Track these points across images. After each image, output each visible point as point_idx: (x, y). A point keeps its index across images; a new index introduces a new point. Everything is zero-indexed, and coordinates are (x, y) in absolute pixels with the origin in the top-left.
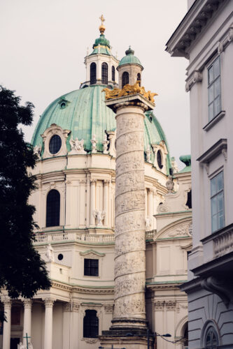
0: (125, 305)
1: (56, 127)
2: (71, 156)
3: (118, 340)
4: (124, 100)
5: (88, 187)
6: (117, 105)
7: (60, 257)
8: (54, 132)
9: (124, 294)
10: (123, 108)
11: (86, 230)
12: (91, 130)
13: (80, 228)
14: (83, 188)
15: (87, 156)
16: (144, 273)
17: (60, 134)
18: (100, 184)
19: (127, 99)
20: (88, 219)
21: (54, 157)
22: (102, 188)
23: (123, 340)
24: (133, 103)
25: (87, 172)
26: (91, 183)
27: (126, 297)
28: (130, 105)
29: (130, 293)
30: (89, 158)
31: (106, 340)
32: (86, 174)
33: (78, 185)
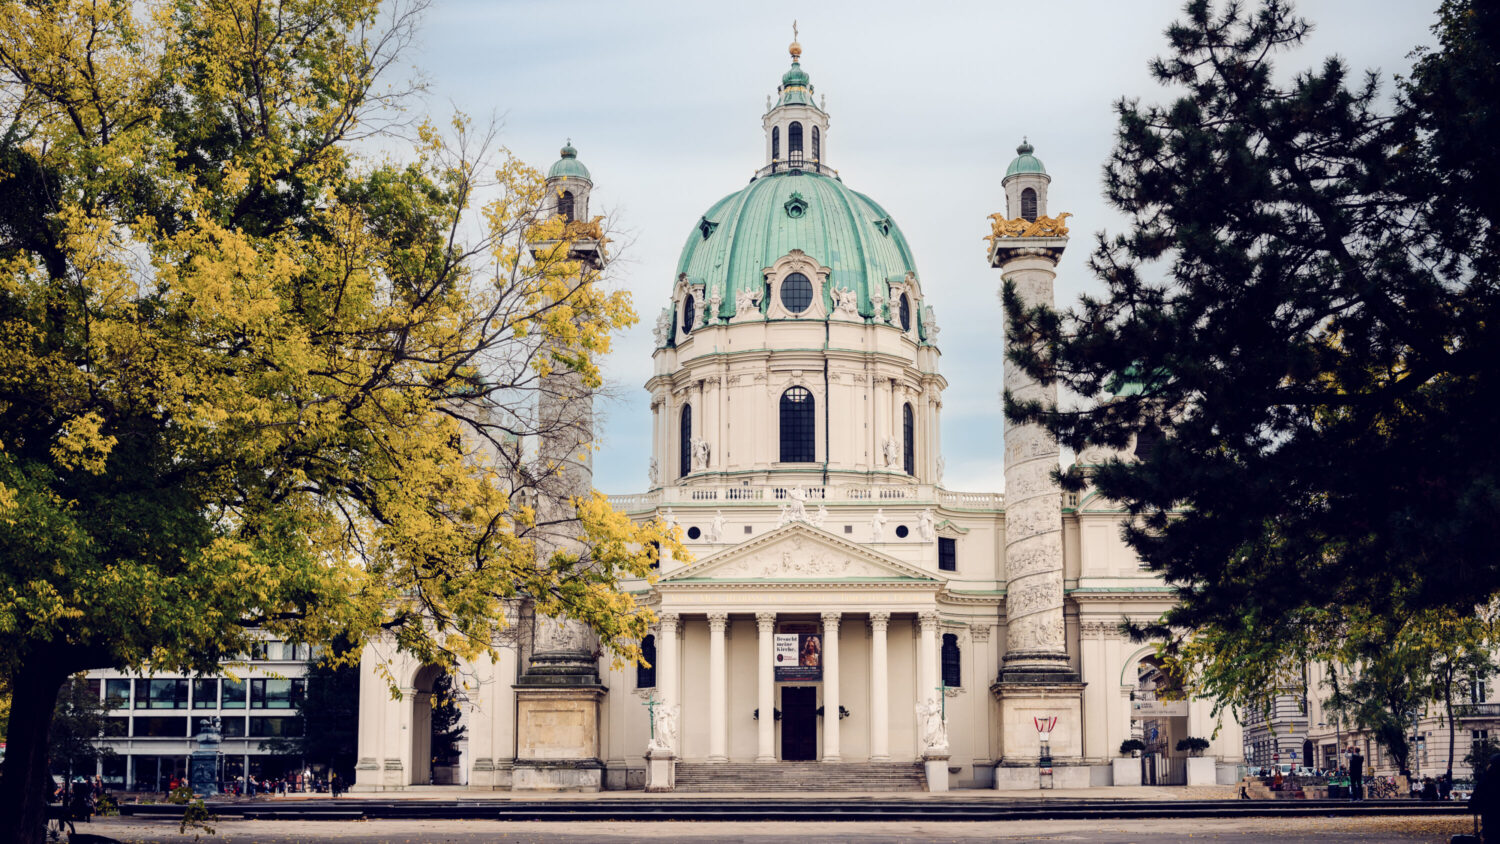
0: (1042, 628)
1: (802, 258)
2: (838, 322)
3: (1039, 691)
4: (1038, 244)
5: (870, 389)
6: (1021, 251)
7: (902, 531)
8: (797, 267)
9: (1041, 608)
10: (1033, 258)
11: (870, 475)
12: (864, 273)
13: (859, 469)
14: (860, 391)
15: (865, 326)
16: (1061, 573)
17: (808, 271)
18: (888, 386)
19: (1043, 244)
20: (871, 453)
21: (797, 320)
22: (890, 393)
23: (1050, 691)
24: (1050, 253)
25: (868, 359)
26: (875, 381)
27: (1044, 614)
28: (1045, 255)
29: (1051, 607)
30: (869, 330)
31: (1015, 691)
32: (866, 363)
33: (851, 382)
